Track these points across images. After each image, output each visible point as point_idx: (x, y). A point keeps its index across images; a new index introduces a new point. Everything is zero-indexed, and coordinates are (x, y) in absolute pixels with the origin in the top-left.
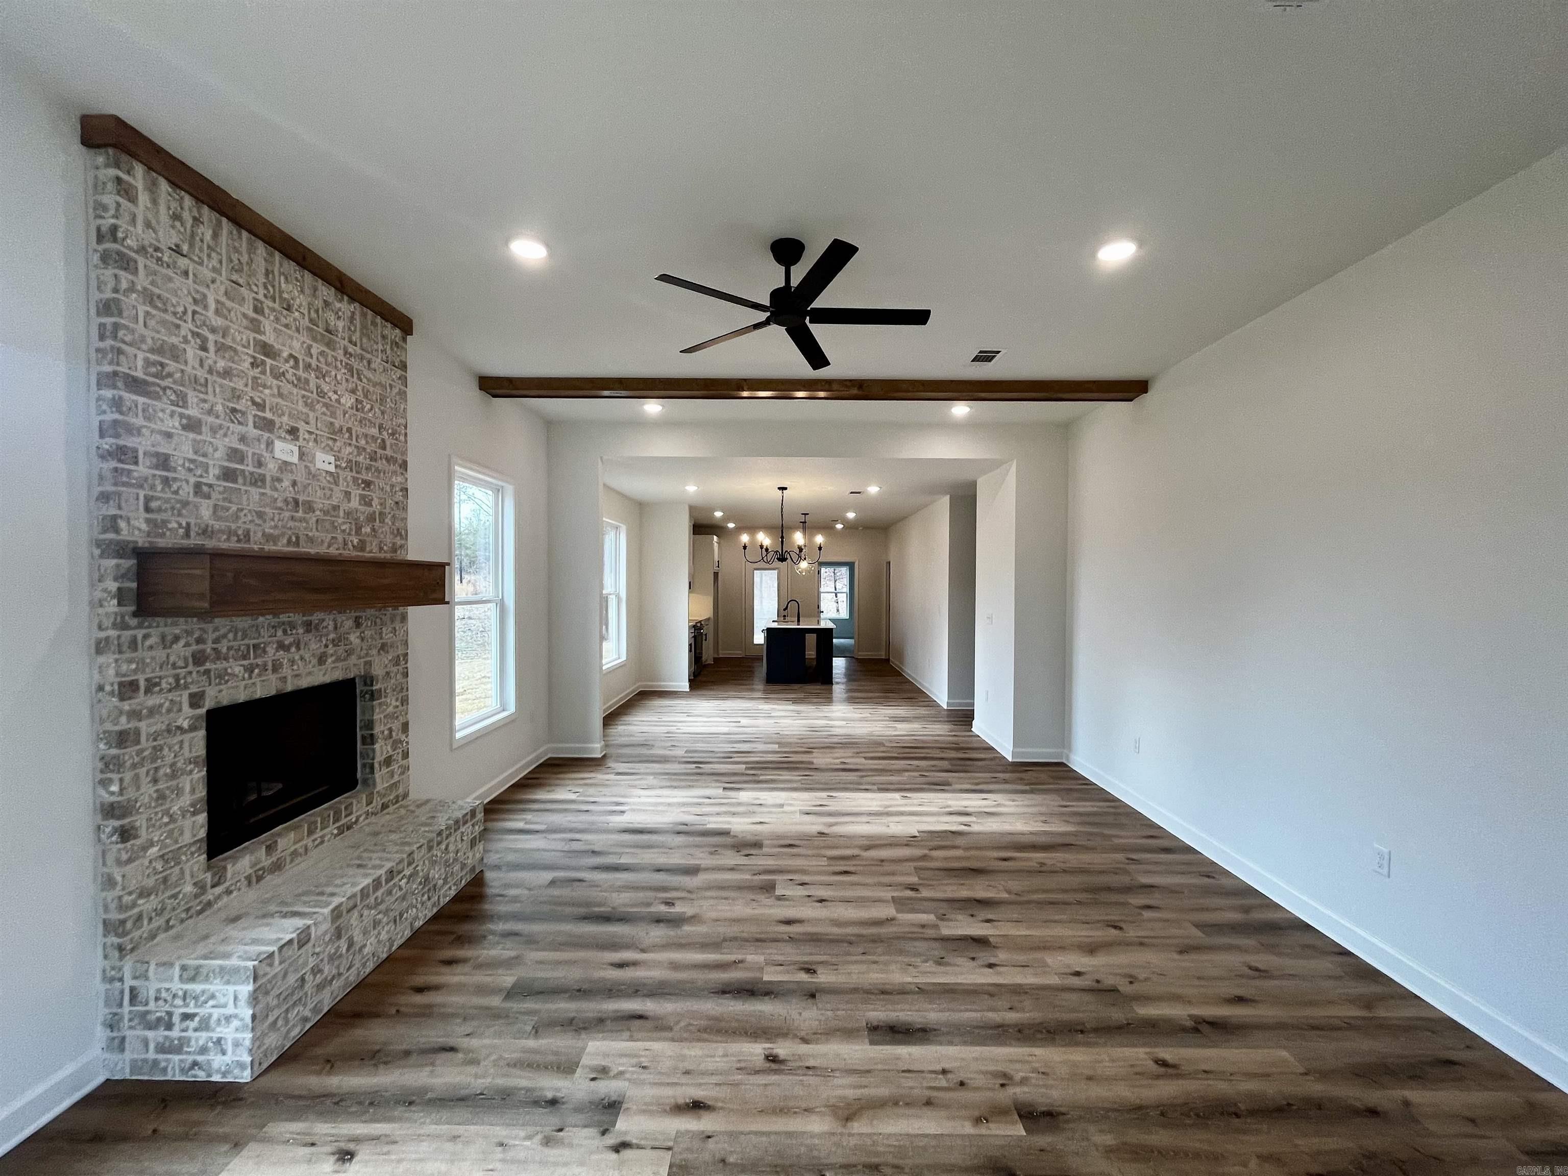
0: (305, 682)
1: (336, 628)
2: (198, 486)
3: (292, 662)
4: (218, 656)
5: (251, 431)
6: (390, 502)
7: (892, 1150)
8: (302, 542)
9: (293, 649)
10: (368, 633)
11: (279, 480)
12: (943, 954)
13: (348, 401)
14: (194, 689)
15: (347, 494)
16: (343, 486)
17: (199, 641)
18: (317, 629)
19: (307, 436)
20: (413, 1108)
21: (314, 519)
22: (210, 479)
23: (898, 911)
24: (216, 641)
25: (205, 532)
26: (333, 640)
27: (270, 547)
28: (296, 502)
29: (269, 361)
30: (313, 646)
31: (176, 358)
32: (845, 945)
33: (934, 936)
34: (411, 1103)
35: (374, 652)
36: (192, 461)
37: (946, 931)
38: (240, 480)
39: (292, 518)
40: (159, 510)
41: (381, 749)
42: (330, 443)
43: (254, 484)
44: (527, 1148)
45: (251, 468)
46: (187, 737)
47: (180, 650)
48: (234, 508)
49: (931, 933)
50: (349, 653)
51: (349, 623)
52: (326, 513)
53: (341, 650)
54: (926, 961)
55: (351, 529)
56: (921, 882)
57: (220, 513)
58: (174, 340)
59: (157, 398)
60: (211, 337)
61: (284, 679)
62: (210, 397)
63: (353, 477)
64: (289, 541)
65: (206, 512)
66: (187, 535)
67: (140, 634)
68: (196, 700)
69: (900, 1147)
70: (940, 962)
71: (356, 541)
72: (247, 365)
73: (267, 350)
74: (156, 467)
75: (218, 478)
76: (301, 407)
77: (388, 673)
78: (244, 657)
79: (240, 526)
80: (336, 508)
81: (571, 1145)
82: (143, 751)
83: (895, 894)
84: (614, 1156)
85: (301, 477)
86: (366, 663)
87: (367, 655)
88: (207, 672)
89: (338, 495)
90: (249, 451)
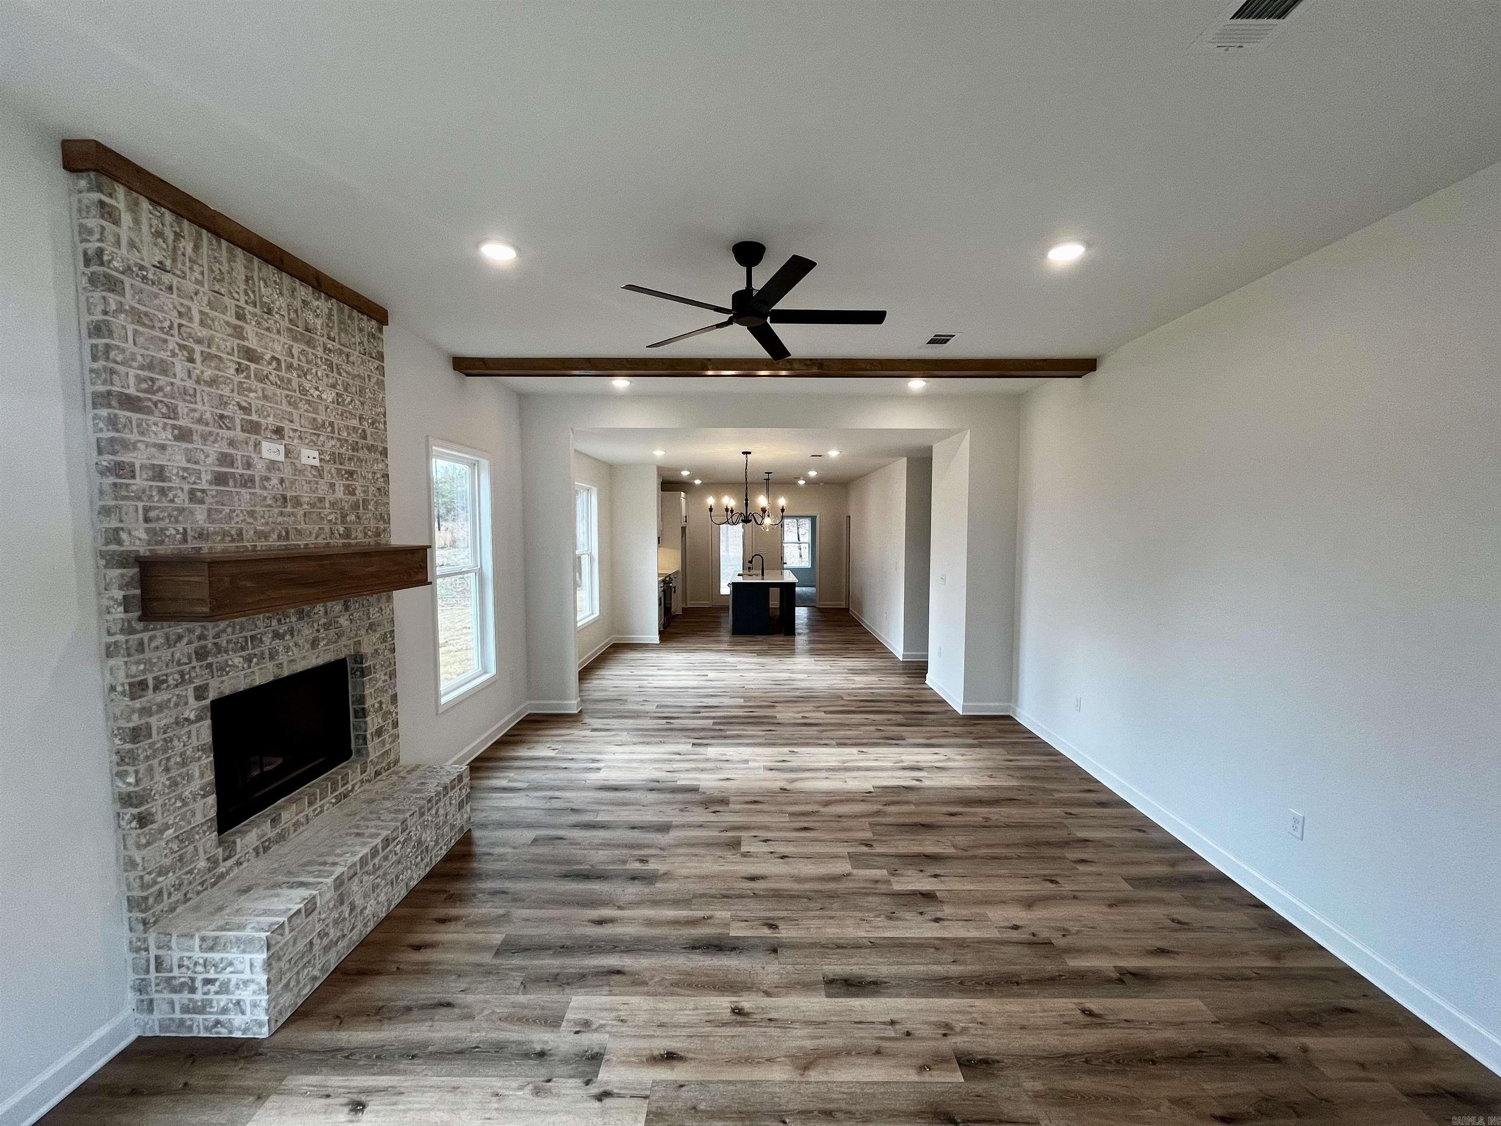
0: (300, 667)
1: (326, 613)
2: (192, 492)
3: (287, 649)
4: (219, 650)
5: (238, 434)
6: (372, 489)
7: (845, 1096)
8: (292, 536)
9: (288, 637)
10: (356, 615)
11: (268, 479)
12: (894, 909)
13: (329, 396)
14: (198, 682)
15: (332, 485)
16: (327, 478)
17: (201, 637)
18: (309, 616)
19: (291, 434)
20: (416, 1061)
21: (302, 512)
22: (204, 485)
23: (854, 867)
24: (217, 636)
25: (202, 535)
26: (325, 624)
27: (261, 544)
28: (284, 498)
29: (253, 366)
30: (306, 632)
31: (164, 372)
32: (805, 900)
33: (886, 891)
34: (414, 1057)
35: (363, 632)
36: (185, 469)
37: (897, 888)
38: (231, 483)
39: (281, 514)
40: (158, 519)
41: (373, 722)
42: (314, 438)
43: (244, 485)
44: (519, 1098)
45: (241, 471)
46: (193, 727)
47: (182, 650)
48: (227, 509)
49: (883, 888)
50: (339, 636)
51: (339, 608)
52: (313, 505)
53: (332, 633)
54: (879, 916)
55: (336, 518)
56: (876, 837)
57: (214, 517)
58: (163, 355)
59: (150, 412)
60: (197, 348)
61: (280, 666)
62: (199, 406)
63: (337, 469)
64: (279, 537)
65: (200, 516)
66: (185, 540)
67: (146, 636)
68: (200, 693)
69: (851, 1093)
70: (891, 917)
71: (341, 530)
72: (232, 371)
73: (251, 355)
74: (153, 479)
75: (211, 483)
76: (285, 407)
77: (376, 650)
78: (243, 649)
79: (231, 527)
80: (321, 500)
81: (558, 1095)
82: (154, 743)
83: (851, 850)
84: (597, 1104)
85: (287, 473)
86: (355, 643)
87: (356, 635)
88: (210, 666)
89: (323, 487)
90: (238, 454)
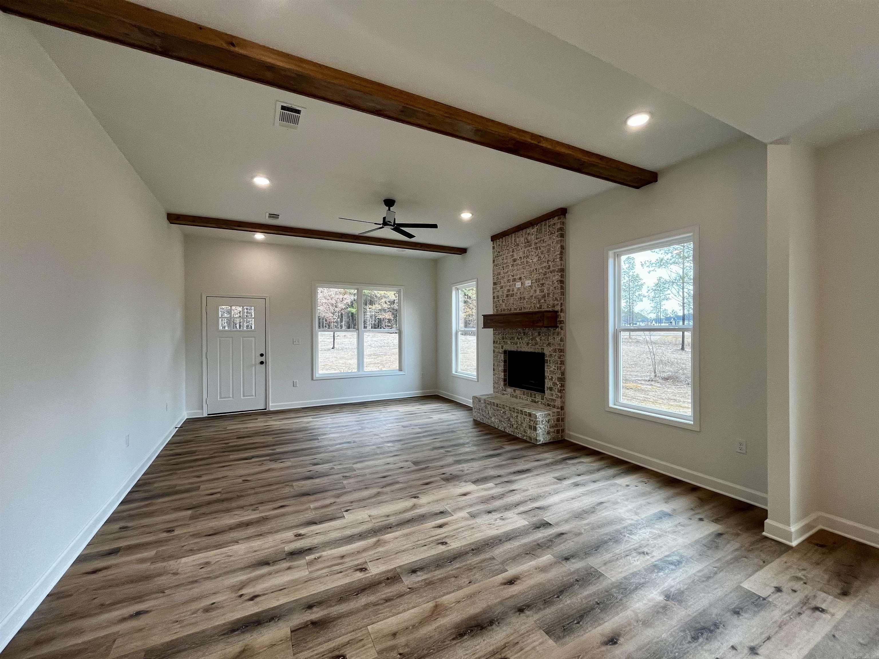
0: (523, 350)
1: (532, 335)
3: (520, 343)
4: (506, 339)
5: (511, 283)
10: (543, 338)
11: (517, 293)
14: (502, 345)
15: (535, 291)
16: (534, 288)
19: (524, 278)
21: (526, 301)
24: (506, 335)
25: (504, 310)
26: (531, 339)
27: (515, 312)
28: (521, 298)
29: (515, 263)
30: (526, 339)
31: (500, 275)
35: (545, 345)
36: (502, 295)
38: (509, 296)
39: (520, 303)
42: (530, 276)
43: (512, 296)
45: (511, 293)
46: (501, 355)
47: (500, 336)
48: (508, 303)
50: (536, 344)
51: (537, 334)
52: (528, 299)
53: (534, 342)
58: (500, 271)
59: (497, 284)
60: (504, 266)
61: (518, 347)
62: (505, 279)
63: (538, 284)
64: (519, 310)
65: (504, 306)
66: (501, 311)
68: (502, 347)
71: (538, 306)
72: (511, 267)
73: (515, 260)
74: (497, 298)
75: (506, 297)
76: (522, 270)
78: (510, 340)
80: (532, 296)
85: (522, 290)
86: (541, 349)
88: (504, 341)
89: (532, 291)
90: (511, 288)
